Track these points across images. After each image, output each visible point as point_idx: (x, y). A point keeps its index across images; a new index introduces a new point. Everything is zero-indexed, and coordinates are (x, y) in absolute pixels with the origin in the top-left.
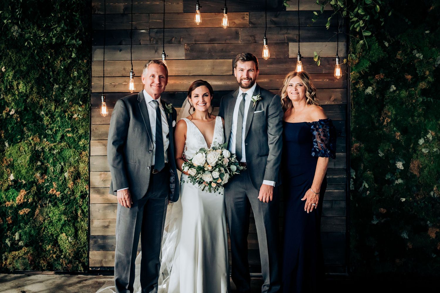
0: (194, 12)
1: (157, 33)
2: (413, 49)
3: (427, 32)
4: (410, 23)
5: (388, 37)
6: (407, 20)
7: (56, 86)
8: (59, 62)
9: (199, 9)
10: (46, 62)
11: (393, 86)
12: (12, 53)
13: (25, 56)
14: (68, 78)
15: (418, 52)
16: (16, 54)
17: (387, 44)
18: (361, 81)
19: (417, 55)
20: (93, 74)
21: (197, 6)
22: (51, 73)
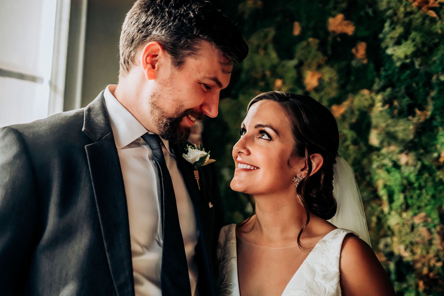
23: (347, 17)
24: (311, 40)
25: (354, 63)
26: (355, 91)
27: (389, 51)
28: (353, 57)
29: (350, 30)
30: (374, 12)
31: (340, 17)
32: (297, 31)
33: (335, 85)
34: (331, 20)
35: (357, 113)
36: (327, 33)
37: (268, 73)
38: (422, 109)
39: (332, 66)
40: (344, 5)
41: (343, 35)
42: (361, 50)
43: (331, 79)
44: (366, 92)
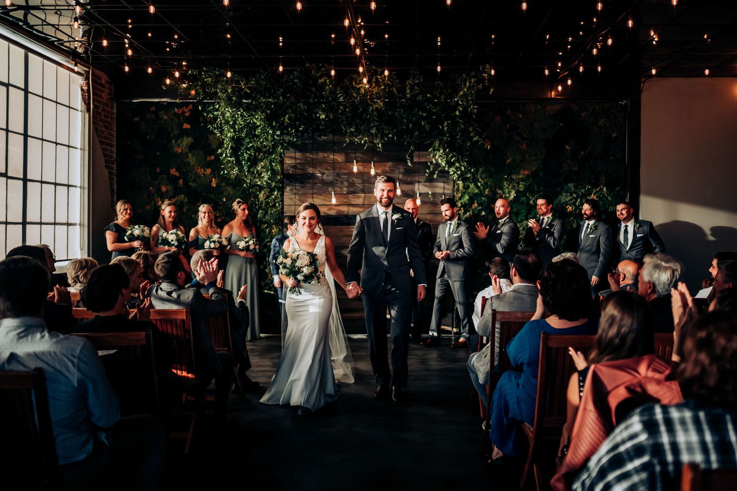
0: (354, 165)
1: (327, 176)
2: (496, 188)
3: (506, 176)
4: (494, 170)
5: (480, 180)
6: (492, 169)
7: (260, 211)
8: (262, 195)
9: (356, 163)
10: (253, 195)
11: (483, 212)
12: (230, 189)
13: (239, 191)
14: (268, 206)
15: (500, 190)
16: (233, 189)
17: (479, 184)
18: (462, 209)
19: (499, 192)
20: (285, 203)
21: (355, 161)
22: (257, 203)
23: (176, 170)
24: (164, 176)
25: (179, 185)
26: (179, 195)
27: (190, 184)
28: (179, 183)
29: (178, 175)
30: (186, 170)
31: (174, 169)
32: (158, 170)
33: (172, 192)
34: (171, 170)
35: (179, 202)
36: (170, 174)
37: (147, 185)
38: (199, 202)
39: (171, 185)
40: (176, 166)
41: (175, 176)
42: (181, 182)
43: (171, 190)
44: (183, 195)
